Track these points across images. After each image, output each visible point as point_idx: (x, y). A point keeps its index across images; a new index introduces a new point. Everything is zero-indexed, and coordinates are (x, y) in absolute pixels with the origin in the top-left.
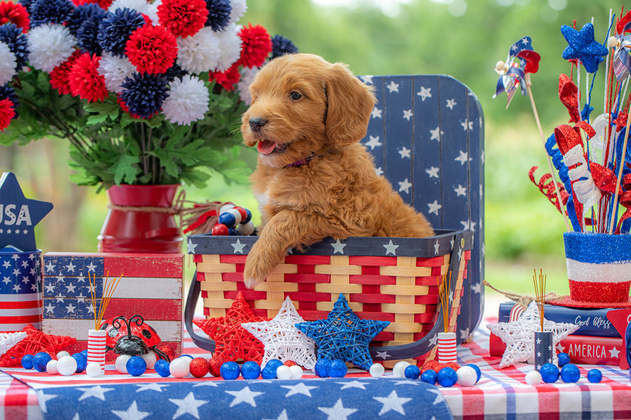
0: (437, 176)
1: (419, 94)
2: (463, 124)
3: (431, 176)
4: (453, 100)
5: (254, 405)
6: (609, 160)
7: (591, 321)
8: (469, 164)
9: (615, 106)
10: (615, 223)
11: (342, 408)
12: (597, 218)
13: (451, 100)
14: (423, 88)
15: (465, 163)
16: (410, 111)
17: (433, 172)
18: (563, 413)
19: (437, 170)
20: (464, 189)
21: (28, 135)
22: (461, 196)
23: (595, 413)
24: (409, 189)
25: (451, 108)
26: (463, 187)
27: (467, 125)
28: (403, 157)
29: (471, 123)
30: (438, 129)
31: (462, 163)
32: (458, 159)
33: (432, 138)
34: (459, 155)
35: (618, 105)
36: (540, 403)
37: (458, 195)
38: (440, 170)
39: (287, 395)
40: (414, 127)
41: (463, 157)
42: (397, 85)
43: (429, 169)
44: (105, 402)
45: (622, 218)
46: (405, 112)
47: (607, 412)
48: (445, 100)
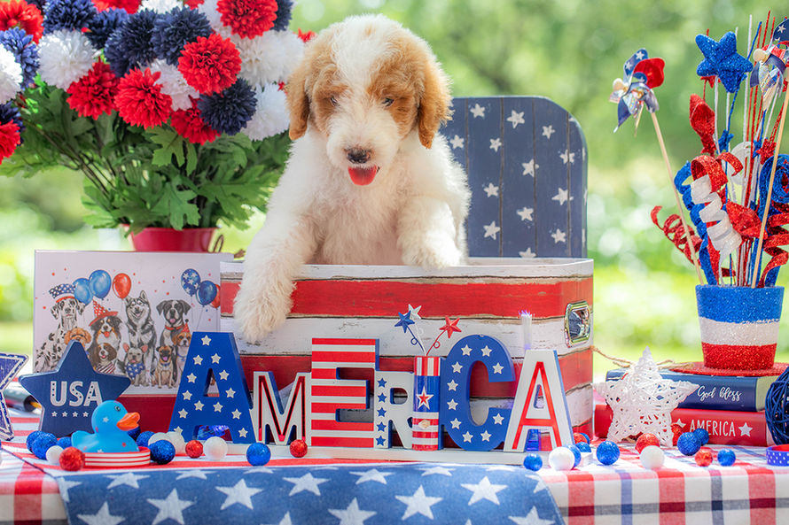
0: (530, 219)
1: (509, 119)
2: (562, 156)
3: (523, 219)
4: (550, 127)
5: (318, 493)
6: (751, 198)
7: (717, 393)
8: (569, 204)
9: (758, 133)
10: (759, 274)
11: (424, 496)
12: (735, 268)
13: (548, 126)
14: (514, 113)
15: (565, 202)
16: (498, 140)
17: (526, 214)
18: (689, 503)
19: (531, 211)
20: (564, 234)
21: (35, 165)
22: (560, 242)
23: (727, 501)
24: (497, 233)
25: (549, 137)
26: (562, 232)
27: (567, 157)
28: (489, 195)
29: (572, 155)
30: (532, 162)
31: (562, 203)
32: (556, 198)
33: (525, 173)
34: (557, 193)
35: (762, 132)
36: (661, 491)
37: (556, 241)
38: (535, 211)
39: (358, 482)
40: (503, 159)
41: (562, 196)
42: (483, 109)
43: (521, 209)
44: (139, 490)
45: (767, 268)
46: (492, 141)
47: (742, 501)
48: (541, 127)
